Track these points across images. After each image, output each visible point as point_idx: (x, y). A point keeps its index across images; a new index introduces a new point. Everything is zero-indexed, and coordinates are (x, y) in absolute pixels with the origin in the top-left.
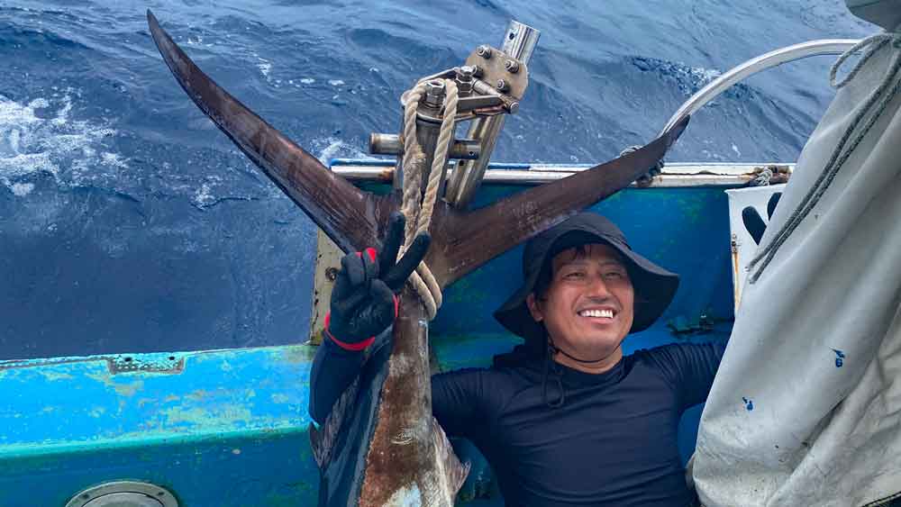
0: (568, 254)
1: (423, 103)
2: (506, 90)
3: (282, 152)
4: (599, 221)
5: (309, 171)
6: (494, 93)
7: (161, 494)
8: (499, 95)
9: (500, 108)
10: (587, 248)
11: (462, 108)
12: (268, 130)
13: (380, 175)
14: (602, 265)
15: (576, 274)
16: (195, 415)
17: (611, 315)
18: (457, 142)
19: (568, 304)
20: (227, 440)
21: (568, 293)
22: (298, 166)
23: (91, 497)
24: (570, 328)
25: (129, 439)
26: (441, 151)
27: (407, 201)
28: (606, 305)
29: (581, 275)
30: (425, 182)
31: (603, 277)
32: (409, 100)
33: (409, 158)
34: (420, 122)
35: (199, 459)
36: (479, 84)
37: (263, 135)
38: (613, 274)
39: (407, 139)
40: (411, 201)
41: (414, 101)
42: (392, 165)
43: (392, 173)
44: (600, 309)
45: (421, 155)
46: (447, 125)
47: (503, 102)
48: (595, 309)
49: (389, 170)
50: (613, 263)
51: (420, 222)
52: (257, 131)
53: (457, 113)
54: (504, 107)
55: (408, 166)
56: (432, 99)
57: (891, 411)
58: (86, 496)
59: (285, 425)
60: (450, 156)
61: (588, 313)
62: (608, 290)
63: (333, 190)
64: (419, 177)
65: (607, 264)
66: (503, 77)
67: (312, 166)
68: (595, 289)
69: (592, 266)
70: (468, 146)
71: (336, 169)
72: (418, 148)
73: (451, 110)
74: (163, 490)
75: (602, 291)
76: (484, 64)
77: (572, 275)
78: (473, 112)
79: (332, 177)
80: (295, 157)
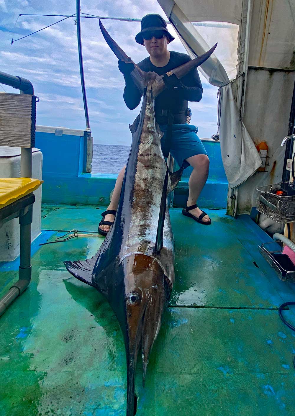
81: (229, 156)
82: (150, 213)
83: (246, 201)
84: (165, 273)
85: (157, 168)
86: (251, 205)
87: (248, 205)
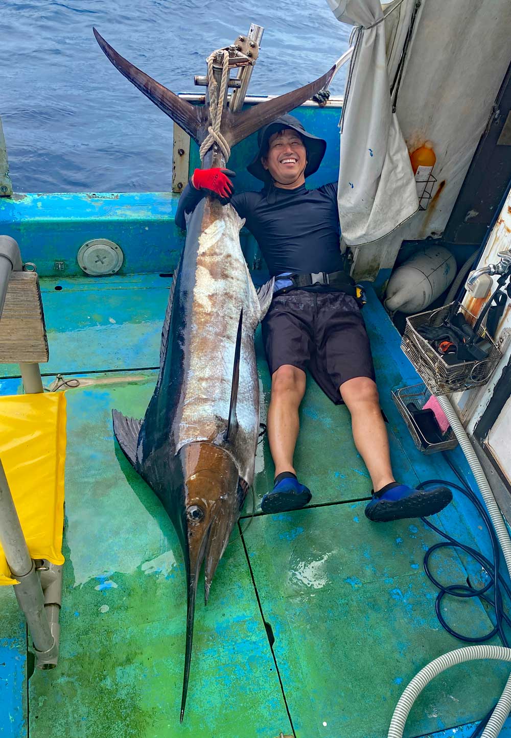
0: (274, 136)
1: (215, 61)
2: (250, 55)
3: (158, 90)
4: (288, 118)
5: (170, 98)
6: (245, 56)
7: (116, 248)
8: (247, 57)
9: (248, 63)
10: (283, 131)
11: (231, 63)
12: (151, 81)
13: (200, 99)
14: (289, 139)
15: (279, 144)
16: (128, 213)
17: (294, 161)
18: (231, 80)
19: (276, 157)
20: (143, 222)
21: (275, 153)
22: (165, 96)
23: (89, 246)
24: (278, 170)
25: (103, 218)
26: (224, 81)
27: (212, 105)
28: (292, 156)
29: (281, 145)
30: (218, 95)
31: (291, 145)
32: (209, 60)
33: (211, 85)
34: (215, 69)
35: (132, 231)
36: (239, 53)
37: (150, 83)
38: (295, 143)
39: (210, 76)
40: (213, 104)
41: (211, 60)
42: (204, 94)
43: (204, 98)
44: (289, 159)
45: (216, 83)
46: (225, 70)
47: (248, 60)
48: (287, 159)
49: (203, 96)
50: (293, 138)
51: (218, 114)
52: (146, 81)
53: (229, 65)
54: (249, 63)
55: (211, 88)
56: (219, 59)
57: (399, 178)
58: (87, 245)
59: (166, 218)
60: (229, 86)
61: (284, 161)
62: (292, 150)
63: (181, 106)
64: (216, 93)
65: (291, 138)
66: (248, 49)
67: (171, 96)
68: (286, 150)
69: (285, 139)
70: (236, 82)
71: (180, 96)
72: (214, 80)
73: (226, 63)
74: (117, 246)
75: (289, 150)
76: (241, 44)
77: (277, 145)
78: (236, 65)
79: (180, 100)
80: (163, 92)
81: (353, 187)
82: (220, 351)
83: (371, 258)
84: (240, 473)
85: (232, 278)
86: (379, 265)
87: (373, 264)
